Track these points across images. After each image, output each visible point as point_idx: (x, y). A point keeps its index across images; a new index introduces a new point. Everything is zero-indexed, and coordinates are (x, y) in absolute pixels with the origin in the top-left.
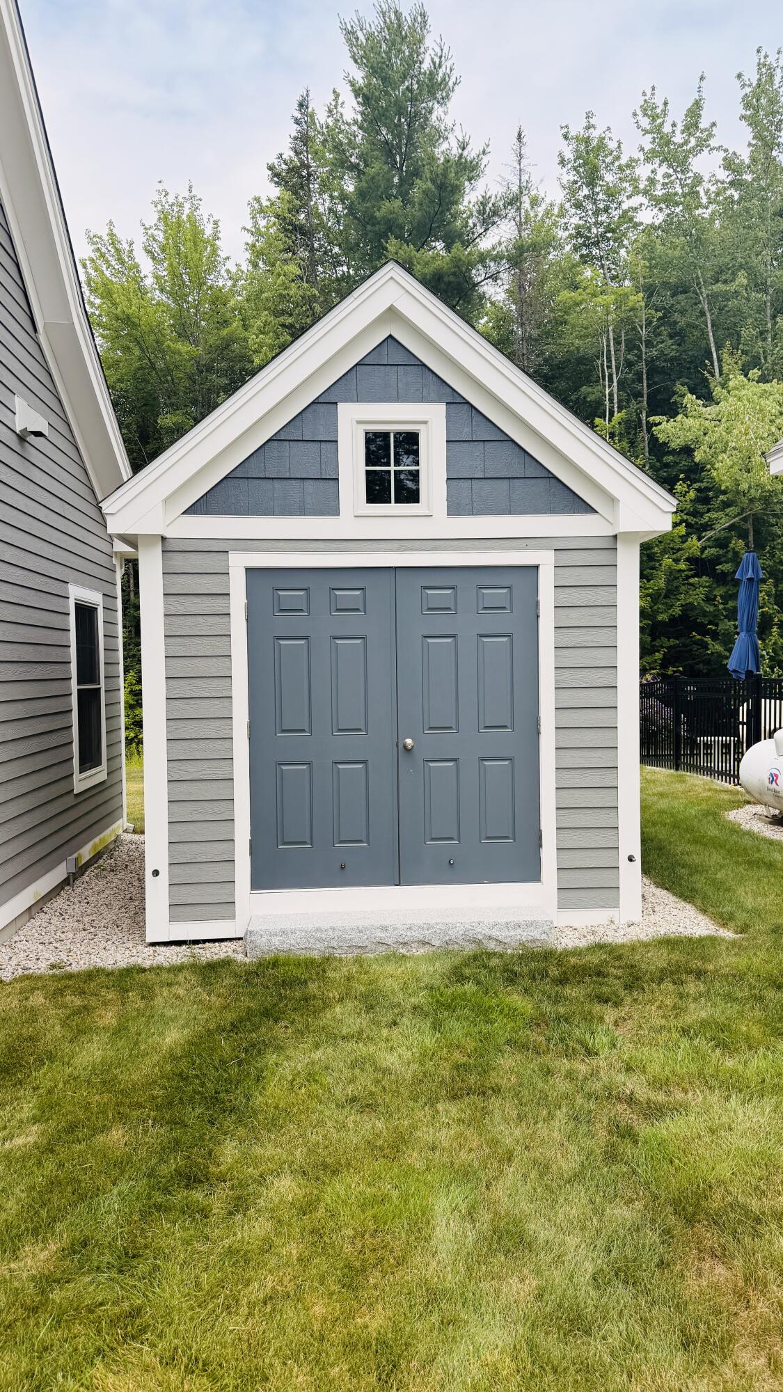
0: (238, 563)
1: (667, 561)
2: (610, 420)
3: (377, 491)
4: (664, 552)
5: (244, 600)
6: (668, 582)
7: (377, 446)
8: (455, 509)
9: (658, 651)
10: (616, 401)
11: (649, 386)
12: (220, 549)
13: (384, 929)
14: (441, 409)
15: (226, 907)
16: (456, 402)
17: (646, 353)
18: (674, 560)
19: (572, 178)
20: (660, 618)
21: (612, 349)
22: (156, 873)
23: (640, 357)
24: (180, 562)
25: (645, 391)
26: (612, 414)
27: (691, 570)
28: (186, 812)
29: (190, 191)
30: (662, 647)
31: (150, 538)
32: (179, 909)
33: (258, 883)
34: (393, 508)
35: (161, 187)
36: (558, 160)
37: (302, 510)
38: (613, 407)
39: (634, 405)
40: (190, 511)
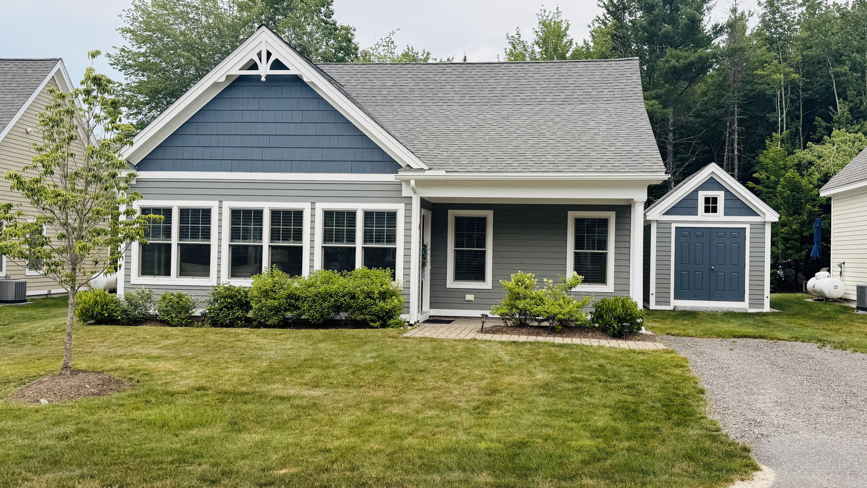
0: (674, 226)
1: (808, 206)
2: (781, 134)
3: (707, 210)
4: (807, 201)
5: (674, 234)
6: (808, 217)
7: (707, 200)
8: (726, 214)
9: (804, 251)
10: (785, 122)
11: (803, 113)
12: (670, 223)
13: (708, 308)
14: (723, 192)
15: (668, 303)
16: (727, 191)
17: (802, 95)
18: (812, 206)
19: (764, 11)
20: (804, 234)
21: (783, 93)
22: (652, 294)
23: (799, 97)
24: (661, 226)
25: (801, 115)
26: (782, 131)
27: (821, 211)
28: (660, 281)
29: (557, 9)
30: (806, 249)
31: (654, 221)
32: (657, 303)
33: (675, 298)
34: (711, 214)
35: (542, 8)
36: (757, 3)
37: (689, 214)
38: (783, 125)
39: (794, 124)
40: (663, 215)
